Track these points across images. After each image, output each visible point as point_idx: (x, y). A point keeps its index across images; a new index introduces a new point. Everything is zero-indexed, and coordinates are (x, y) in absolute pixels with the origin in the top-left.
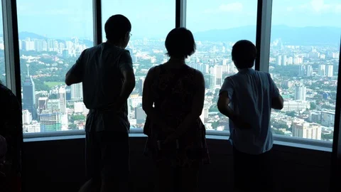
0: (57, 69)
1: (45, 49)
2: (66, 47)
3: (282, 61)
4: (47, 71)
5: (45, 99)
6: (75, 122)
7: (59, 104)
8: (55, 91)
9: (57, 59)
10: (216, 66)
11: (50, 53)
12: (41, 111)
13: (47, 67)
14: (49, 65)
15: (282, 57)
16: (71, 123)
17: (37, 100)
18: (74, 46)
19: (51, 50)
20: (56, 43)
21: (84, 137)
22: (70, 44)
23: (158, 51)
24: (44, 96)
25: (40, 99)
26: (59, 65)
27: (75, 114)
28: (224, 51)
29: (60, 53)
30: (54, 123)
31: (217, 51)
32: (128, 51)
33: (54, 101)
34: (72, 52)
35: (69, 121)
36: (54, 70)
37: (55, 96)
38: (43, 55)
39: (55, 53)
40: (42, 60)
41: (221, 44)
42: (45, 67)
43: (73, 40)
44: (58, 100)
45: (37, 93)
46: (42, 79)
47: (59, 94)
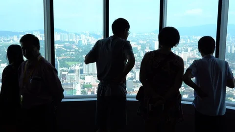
0: (74, 53)
1: (67, 40)
2: (80, 39)
3: (231, 50)
4: (67, 54)
5: (66, 73)
6: (86, 89)
7: (75, 77)
8: (73, 68)
9: (74, 47)
10: (183, 52)
11: (70, 42)
12: (63, 81)
13: (68, 52)
14: (69, 50)
15: (231, 47)
16: (82, 90)
17: (61, 73)
18: (86, 38)
19: (71, 40)
20: (74, 36)
21: (96, 99)
22: (83, 37)
23: (143, 42)
24: (65, 71)
25: (63, 73)
26: (76, 51)
27: (85, 84)
28: (189, 42)
29: (77, 43)
30: (72, 89)
31: (184, 42)
32: (129, 42)
33: (72, 74)
34: (85, 42)
35: (81, 88)
36: (72, 54)
37: (72, 71)
38: (66, 43)
39: (74, 43)
40: (65, 47)
41: (187, 37)
42: (67, 51)
43: (85, 34)
44: (74, 74)
45: (61, 69)
46: (64, 60)
47: (75, 70)
